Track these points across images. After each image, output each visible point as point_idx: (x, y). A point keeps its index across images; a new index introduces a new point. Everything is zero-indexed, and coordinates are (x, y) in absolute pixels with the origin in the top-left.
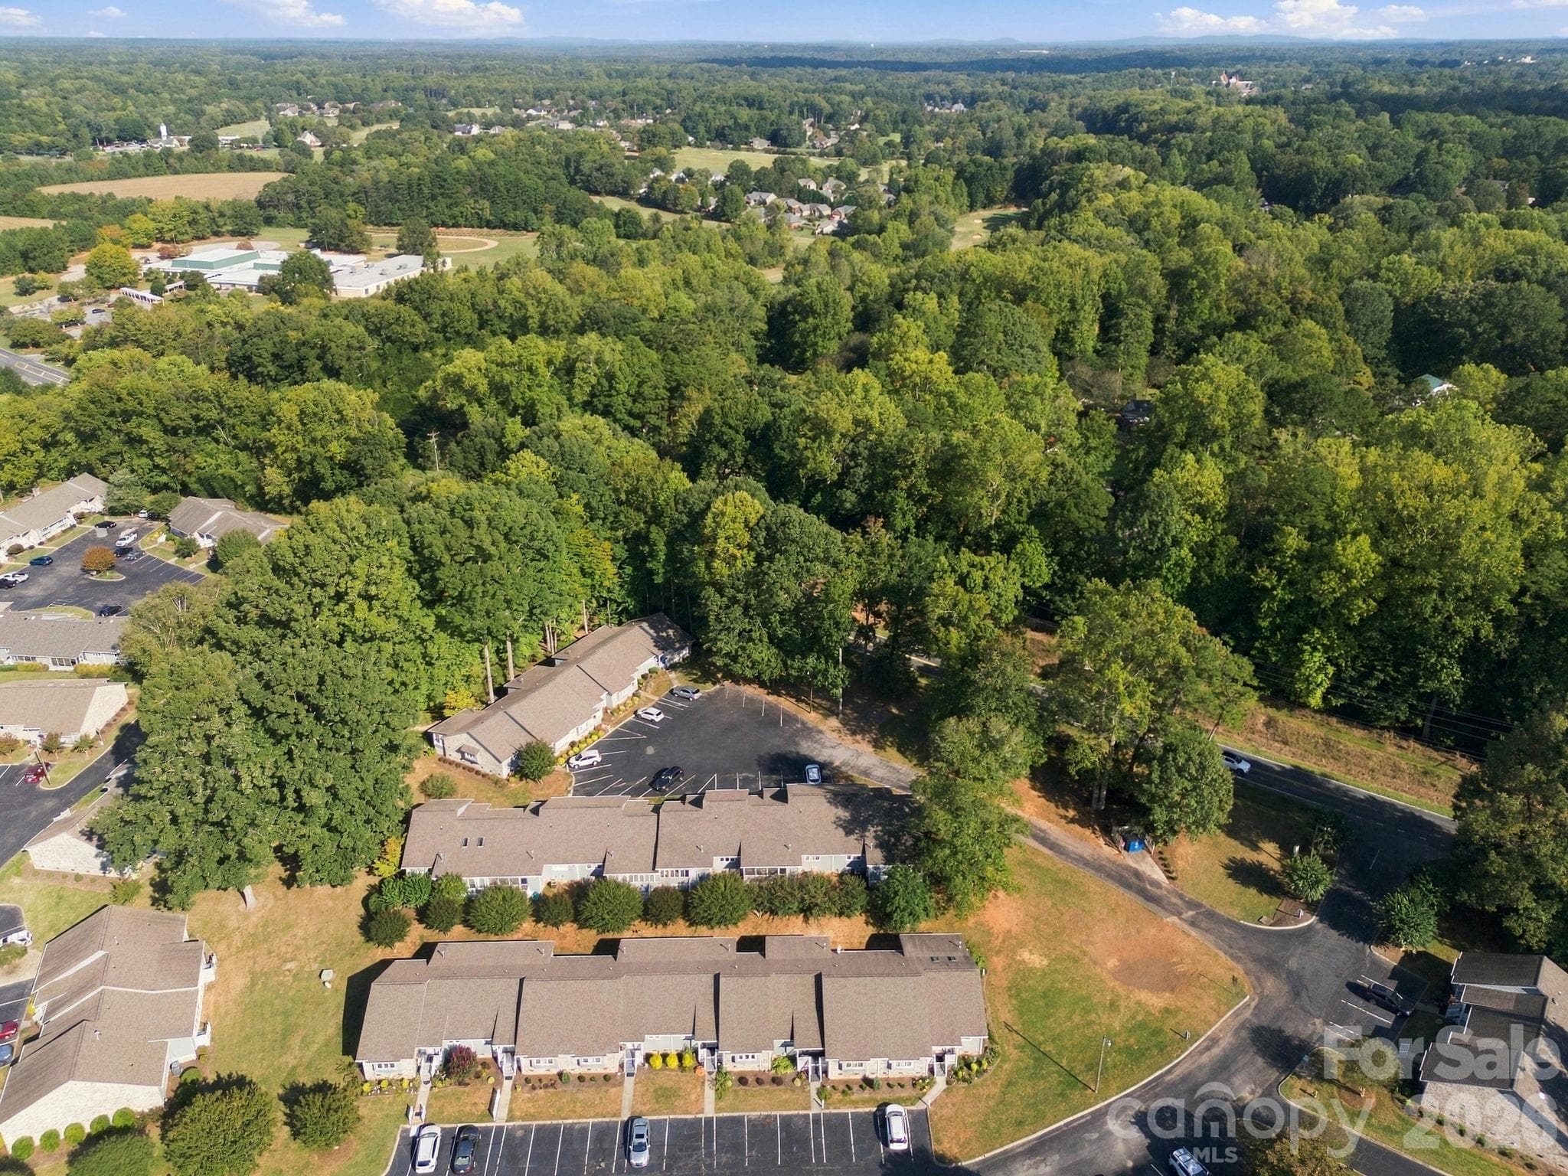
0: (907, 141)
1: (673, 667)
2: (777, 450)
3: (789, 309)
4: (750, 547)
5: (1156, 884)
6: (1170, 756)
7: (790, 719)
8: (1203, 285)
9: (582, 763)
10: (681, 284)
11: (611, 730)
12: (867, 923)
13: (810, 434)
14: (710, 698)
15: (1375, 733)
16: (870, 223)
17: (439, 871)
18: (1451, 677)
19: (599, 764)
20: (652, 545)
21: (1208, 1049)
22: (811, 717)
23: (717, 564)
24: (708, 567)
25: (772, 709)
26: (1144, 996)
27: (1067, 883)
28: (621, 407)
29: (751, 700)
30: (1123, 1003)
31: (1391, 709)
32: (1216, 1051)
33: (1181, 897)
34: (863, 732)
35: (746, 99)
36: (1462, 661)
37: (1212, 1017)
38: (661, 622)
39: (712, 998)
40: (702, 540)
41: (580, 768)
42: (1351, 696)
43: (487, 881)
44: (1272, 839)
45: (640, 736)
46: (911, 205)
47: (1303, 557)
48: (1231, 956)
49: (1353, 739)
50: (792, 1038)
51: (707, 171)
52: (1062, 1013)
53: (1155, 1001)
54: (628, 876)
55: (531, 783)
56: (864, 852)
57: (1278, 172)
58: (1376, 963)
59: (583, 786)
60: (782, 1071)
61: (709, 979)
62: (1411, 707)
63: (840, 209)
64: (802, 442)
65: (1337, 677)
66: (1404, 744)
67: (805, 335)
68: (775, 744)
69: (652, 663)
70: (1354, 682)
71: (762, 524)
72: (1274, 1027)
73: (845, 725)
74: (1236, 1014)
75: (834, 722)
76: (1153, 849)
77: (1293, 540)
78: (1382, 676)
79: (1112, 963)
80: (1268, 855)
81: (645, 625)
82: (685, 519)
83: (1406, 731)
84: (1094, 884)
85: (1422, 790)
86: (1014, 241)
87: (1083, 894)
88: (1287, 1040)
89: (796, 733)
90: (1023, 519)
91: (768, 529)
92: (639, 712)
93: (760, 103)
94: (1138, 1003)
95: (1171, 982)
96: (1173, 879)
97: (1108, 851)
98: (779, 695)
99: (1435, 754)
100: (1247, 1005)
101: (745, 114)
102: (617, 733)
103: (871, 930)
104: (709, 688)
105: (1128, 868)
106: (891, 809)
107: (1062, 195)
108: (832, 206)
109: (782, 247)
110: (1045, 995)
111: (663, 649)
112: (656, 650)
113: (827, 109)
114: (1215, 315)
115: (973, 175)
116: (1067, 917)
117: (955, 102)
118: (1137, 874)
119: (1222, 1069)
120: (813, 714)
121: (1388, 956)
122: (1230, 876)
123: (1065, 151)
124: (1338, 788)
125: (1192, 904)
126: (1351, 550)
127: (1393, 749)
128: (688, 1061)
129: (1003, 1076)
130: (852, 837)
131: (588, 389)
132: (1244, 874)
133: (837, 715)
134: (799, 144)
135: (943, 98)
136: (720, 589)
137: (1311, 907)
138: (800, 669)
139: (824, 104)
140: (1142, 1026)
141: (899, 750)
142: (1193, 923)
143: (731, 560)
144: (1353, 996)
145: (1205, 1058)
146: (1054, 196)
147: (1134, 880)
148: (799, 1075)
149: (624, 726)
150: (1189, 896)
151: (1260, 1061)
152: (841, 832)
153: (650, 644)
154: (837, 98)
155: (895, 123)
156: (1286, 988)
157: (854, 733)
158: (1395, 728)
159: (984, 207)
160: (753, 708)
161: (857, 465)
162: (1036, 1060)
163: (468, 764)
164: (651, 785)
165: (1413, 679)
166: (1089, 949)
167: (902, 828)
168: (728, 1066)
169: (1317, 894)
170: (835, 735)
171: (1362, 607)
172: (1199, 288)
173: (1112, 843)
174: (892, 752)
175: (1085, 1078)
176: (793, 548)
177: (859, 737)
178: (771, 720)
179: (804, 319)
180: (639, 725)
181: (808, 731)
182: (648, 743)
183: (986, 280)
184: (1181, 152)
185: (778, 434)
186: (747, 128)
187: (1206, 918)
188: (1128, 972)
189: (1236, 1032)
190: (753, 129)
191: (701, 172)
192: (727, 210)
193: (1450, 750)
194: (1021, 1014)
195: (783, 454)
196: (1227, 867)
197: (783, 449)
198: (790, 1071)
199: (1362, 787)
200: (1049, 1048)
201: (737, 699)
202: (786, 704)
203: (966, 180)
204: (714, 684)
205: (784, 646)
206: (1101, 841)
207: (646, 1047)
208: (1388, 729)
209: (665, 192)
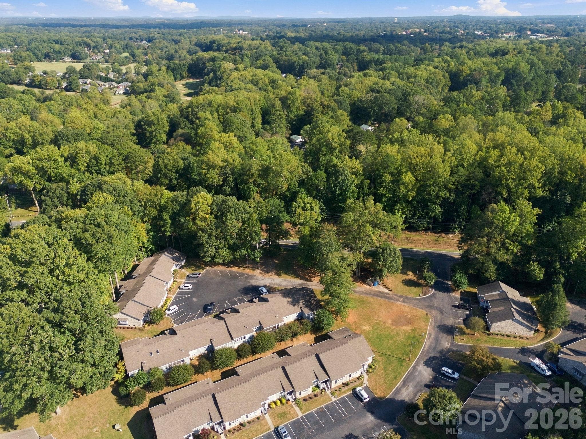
0: (133, 55)
1: (182, 267)
2: (193, 176)
3: (142, 123)
4: (211, 213)
5: (388, 294)
6: (385, 251)
7: (242, 274)
8: (293, 101)
9: (171, 312)
10: (93, 117)
11: (173, 297)
12: (311, 334)
13: (206, 168)
14: (205, 275)
15: (418, 233)
16: (141, 89)
17: (146, 369)
18: (438, 210)
19: (178, 310)
20: (164, 221)
21: (430, 336)
22: (249, 271)
23: (198, 222)
24: (194, 224)
25: (231, 273)
26: (404, 328)
27: (363, 301)
28: (104, 170)
29: (221, 272)
30: (400, 332)
31: (422, 224)
32: (433, 336)
33: (396, 295)
34: (271, 272)
35: (54, 41)
36: (440, 206)
37: (425, 328)
38: (172, 251)
39: (284, 375)
40: (188, 214)
41: (171, 314)
42: (410, 223)
43: (167, 366)
44: (410, 271)
45: (187, 296)
46: (157, 80)
47: (392, 182)
48: (420, 308)
49: (413, 235)
50: (317, 378)
51: (55, 72)
52: (385, 341)
53: (407, 328)
54: (223, 346)
55: (155, 325)
56: (302, 310)
57: (282, 63)
58: (455, 297)
59: (177, 320)
60: (316, 392)
61: (280, 369)
62: (428, 222)
63: (122, 84)
64: (204, 172)
65: (406, 218)
66: (427, 234)
67: (151, 133)
68: (241, 284)
69: (174, 268)
70: (411, 218)
71: (214, 203)
72: (442, 324)
73: (263, 271)
74: (431, 324)
75: (258, 271)
76: (381, 283)
77: (388, 178)
78: (419, 215)
79: (390, 321)
80: (411, 276)
81: (166, 253)
82: (178, 208)
83: (426, 230)
84: (371, 299)
85: (437, 246)
86: (214, 91)
87: (369, 303)
88: (447, 327)
89: (246, 278)
90: (297, 186)
91: (217, 205)
92: (181, 287)
93: (61, 42)
94: (404, 330)
95: (409, 321)
96: (391, 290)
97: (368, 287)
98: (231, 267)
99: (436, 235)
100: (432, 321)
101: (57, 47)
102: (176, 297)
103: (314, 336)
104: (203, 272)
105: (377, 291)
106: (304, 293)
107: (215, 74)
108: (118, 83)
109: (108, 100)
110: (377, 338)
111: (177, 261)
112: (174, 262)
113: (93, 44)
114: (299, 112)
115: (173, 68)
116: (368, 312)
117: (142, 41)
118: (380, 292)
119: (437, 340)
120: (248, 270)
121: (457, 295)
122: (405, 285)
123: (207, 58)
124: (417, 251)
125: (401, 297)
126: (407, 177)
127: (425, 236)
128: (284, 401)
129: (382, 367)
130: (296, 307)
131: (86, 165)
132: (409, 283)
133: (258, 268)
134: (86, 58)
135: (137, 39)
136: (203, 231)
137: (432, 287)
138: (240, 255)
139: (90, 42)
140: (409, 337)
141: (286, 274)
142: (404, 302)
143: (204, 220)
144: (456, 309)
145: (431, 340)
146: (212, 74)
147: (380, 294)
148: (322, 391)
149: (178, 294)
150: (398, 294)
151: (445, 335)
152: (291, 306)
153: (172, 260)
154: (95, 40)
155: (123, 49)
156: (439, 312)
157: (268, 273)
158: (423, 230)
159: (180, 80)
160: (224, 275)
161: (228, 177)
162: (387, 358)
163: (121, 326)
164: (205, 312)
165: (427, 214)
166: (381, 319)
167: (310, 299)
168: (298, 396)
169: (432, 283)
170: (261, 275)
171: (412, 195)
172: (292, 103)
173: (369, 285)
174: (284, 275)
175: (405, 357)
176: (232, 210)
177: (270, 274)
178: (234, 277)
179: (150, 127)
180: (183, 292)
181: (252, 277)
182: (191, 297)
183: (219, 106)
184: (247, 57)
185: (192, 170)
186: (60, 53)
187: (406, 299)
188: (395, 322)
189: (434, 330)
190: (63, 54)
191: (52, 72)
192: (72, 87)
193: (440, 233)
194: (374, 346)
195: (196, 177)
196: (402, 283)
197: (195, 175)
198: (318, 390)
199: (422, 249)
200: (389, 353)
201: (215, 272)
202: (235, 269)
203: (171, 70)
204: (203, 269)
205: (233, 248)
206: (365, 286)
207: (267, 402)
208: (421, 230)
209: (40, 81)
